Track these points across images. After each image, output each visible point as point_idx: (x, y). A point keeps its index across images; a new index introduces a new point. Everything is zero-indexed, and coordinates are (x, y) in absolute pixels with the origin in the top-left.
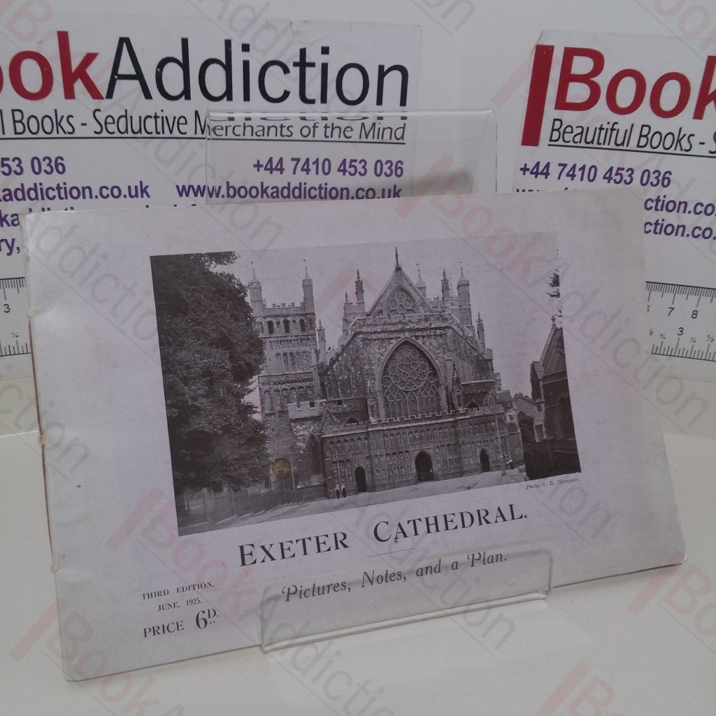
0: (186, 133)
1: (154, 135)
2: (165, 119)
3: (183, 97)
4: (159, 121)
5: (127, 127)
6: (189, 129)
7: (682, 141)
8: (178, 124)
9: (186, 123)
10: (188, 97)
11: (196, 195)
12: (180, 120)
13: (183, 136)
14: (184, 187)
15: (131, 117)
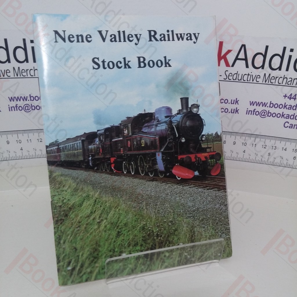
3: (7, 62)
6: (11, 74)
8: (7, 73)
9: (10, 72)
10: (9, 62)
11: (17, 101)
12: (7, 71)
13: (9, 77)
14: (11, 98)
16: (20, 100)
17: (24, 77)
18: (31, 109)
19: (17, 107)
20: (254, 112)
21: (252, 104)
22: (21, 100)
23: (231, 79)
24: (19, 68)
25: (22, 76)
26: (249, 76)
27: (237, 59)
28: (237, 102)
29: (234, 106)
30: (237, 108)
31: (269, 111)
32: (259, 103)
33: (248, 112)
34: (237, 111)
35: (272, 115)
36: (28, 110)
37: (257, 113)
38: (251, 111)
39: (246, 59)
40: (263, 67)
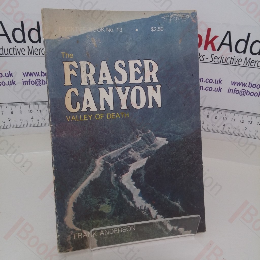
0: (25, 54)
1: (13, 55)
2: (17, 49)
3: (23, 42)
4: (15, 50)
5: (3, 52)
6: (26, 53)
7: (200, 58)
8: (22, 51)
9: (25, 51)
10: (25, 42)
11: (30, 76)
12: (22, 50)
13: (24, 55)
14: (25, 73)
15: (4, 49)
16: (32, 76)
17: (37, 55)
18: (41, 84)
19: (30, 81)
20: (235, 91)
21: (233, 83)
22: (34, 75)
23: (216, 62)
24: (33, 47)
25: (35, 55)
26: (232, 59)
27: (222, 44)
28: (220, 82)
29: (217, 86)
30: (220, 87)
31: (248, 90)
32: (239, 83)
33: (229, 91)
34: (220, 90)
35: (250, 94)
36: (39, 84)
37: (237, 92)
38: (232, 90)
39: (230, 45)
40: (244, 51)
